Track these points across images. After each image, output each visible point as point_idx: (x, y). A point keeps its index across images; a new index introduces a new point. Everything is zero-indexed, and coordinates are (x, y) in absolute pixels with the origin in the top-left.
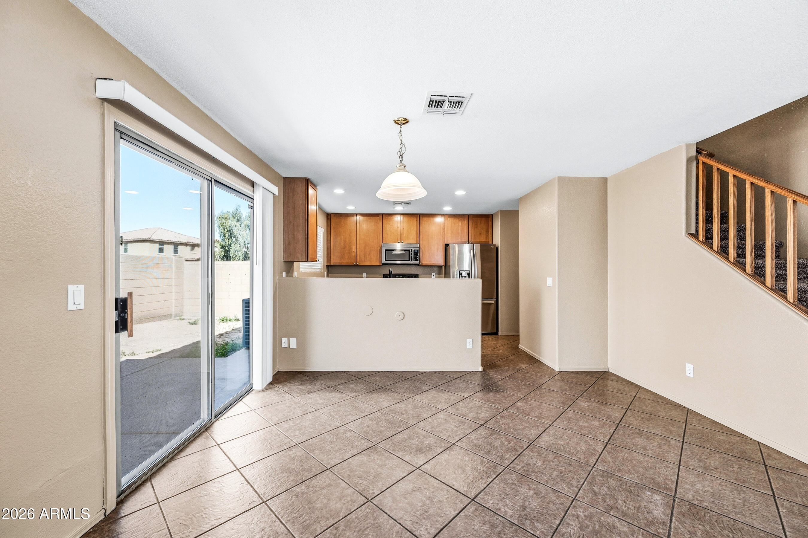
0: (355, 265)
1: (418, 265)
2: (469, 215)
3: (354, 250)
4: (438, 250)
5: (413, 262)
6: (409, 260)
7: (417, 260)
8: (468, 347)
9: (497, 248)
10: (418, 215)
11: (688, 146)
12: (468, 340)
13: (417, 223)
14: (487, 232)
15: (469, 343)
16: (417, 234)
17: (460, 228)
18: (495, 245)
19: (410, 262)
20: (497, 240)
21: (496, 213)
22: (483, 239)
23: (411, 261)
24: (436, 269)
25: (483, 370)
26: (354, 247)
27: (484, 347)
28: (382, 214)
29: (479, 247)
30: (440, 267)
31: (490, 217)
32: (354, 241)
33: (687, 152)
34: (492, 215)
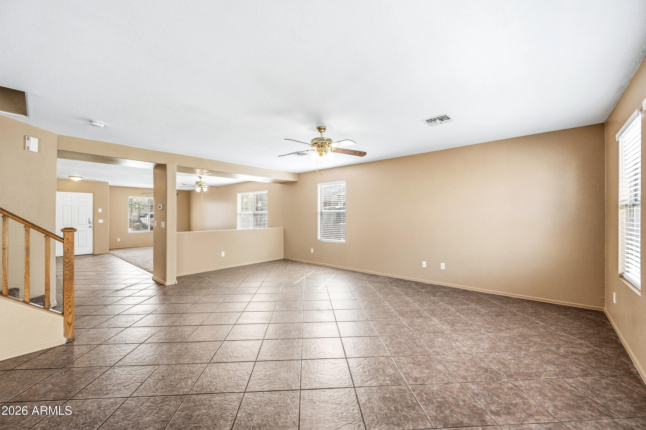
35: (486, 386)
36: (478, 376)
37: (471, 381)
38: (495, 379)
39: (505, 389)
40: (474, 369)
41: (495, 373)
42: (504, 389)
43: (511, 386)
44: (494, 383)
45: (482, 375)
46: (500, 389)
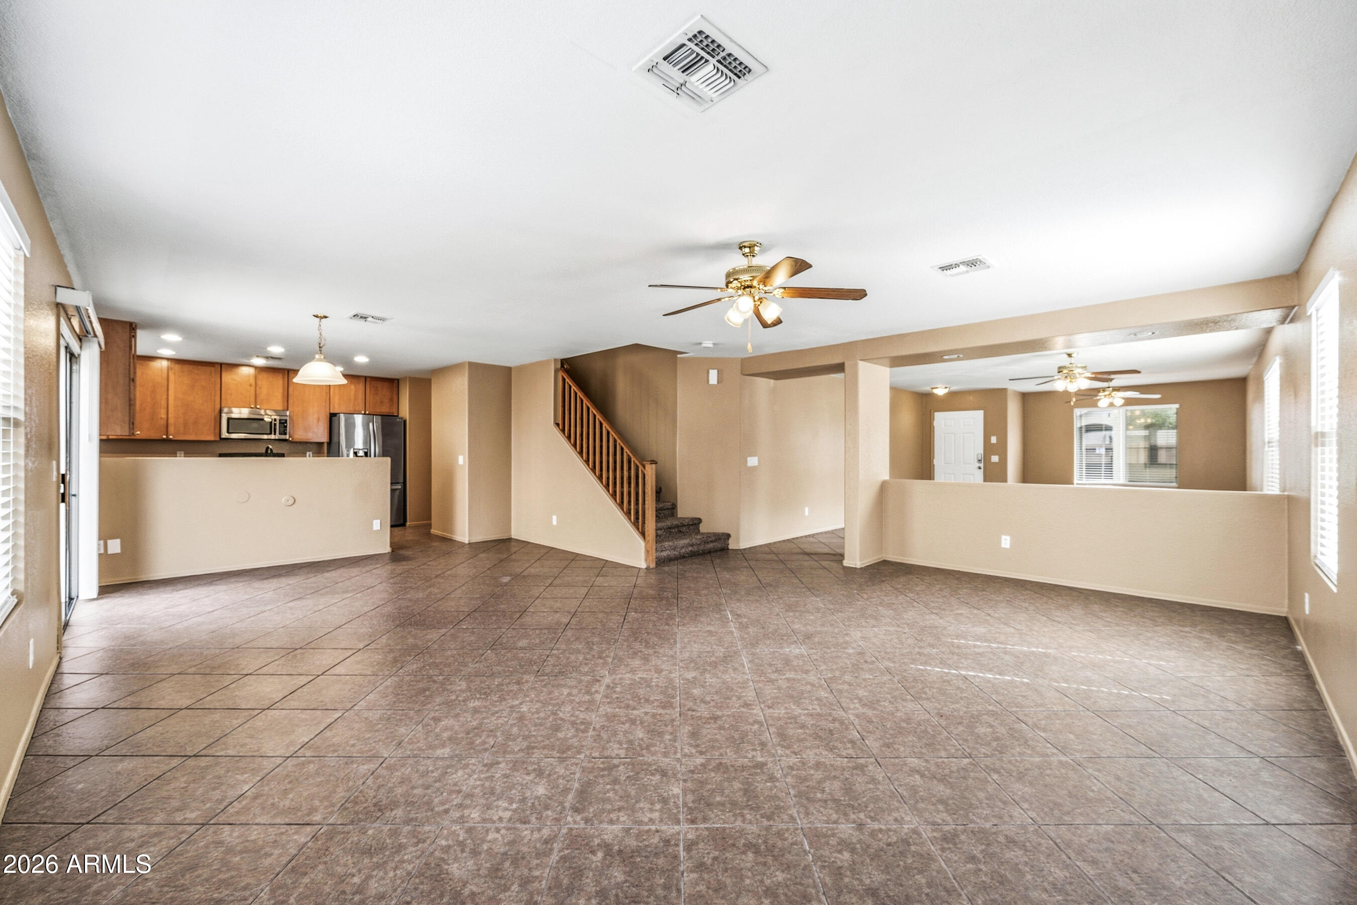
0: (164, 440)
1: (285, 440)
2: (366, 377)
3: (164, 416)
4: (318, 420)
5: (277, 436)
6: (271, 434)
7: (285, 434)
8: (375, 529)
9: (405, 422)
10: (286, 371)
11: (555, 360)
12: (375, 521)
13: (284, 381)
14: (391, 400)
15: (376, 525)
16: (283, 396)
17: (352, 393)
18: (402, 418)
19: (273, 437)
20: (405, 411)
21: (405, 379)
22: (385, 409)
23: (275, 434)
24: (315, 447)
25: (392, 551)
26: (163, 411)
27: (392, 536)
28: (221, 364)
29: (380, 421)
30: (321, 444)
31: (396, 381)
32: (164, 403)
33: (555, 365)
34: (398, 380)
35: (351, 783)
36: (379, 787)
37: (378, 771)
38: (348, 805)
39: (319, 804)
40: (399, 791)
41: (360, 816)
42: (321, 801)
43: (314, 816)
44: (344, 797)
45: (374, 794)
46: (326, 798)
